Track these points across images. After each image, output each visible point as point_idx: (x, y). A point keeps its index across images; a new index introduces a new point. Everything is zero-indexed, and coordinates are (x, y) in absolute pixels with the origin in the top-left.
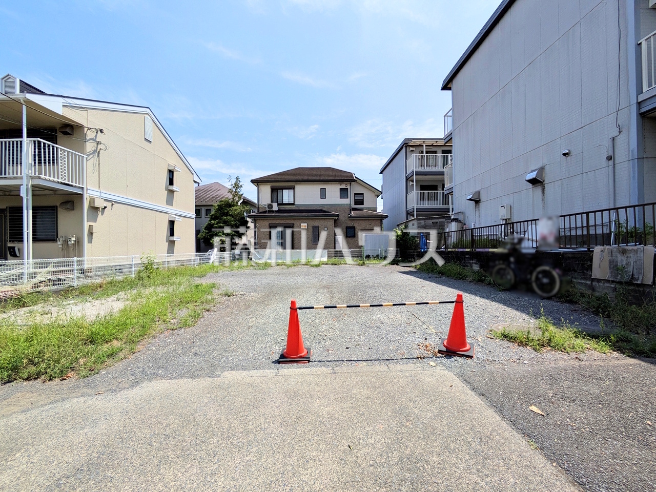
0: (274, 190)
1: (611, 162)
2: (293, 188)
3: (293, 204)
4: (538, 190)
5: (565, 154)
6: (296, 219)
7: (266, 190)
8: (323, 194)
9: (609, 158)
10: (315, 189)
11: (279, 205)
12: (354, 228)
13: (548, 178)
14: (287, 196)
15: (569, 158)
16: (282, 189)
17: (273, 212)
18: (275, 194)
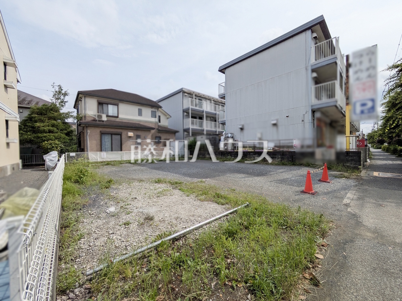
0: (100, 104)
1: (303, 122)
2: (117, 105)
3: (117, 117)
4: (275, 128)
5: (287, 116)
6: (123, 129)
7: (93, 102)
8: (140, 113)
9: (303, 121)
10: (135, 109)
11: (107, 116)
12: (160, 137)
13: (279, 124)
14: (112, 110)
15: (288, 118)
16: (108, 104)
17: (103, 121)
18: (100, 107)
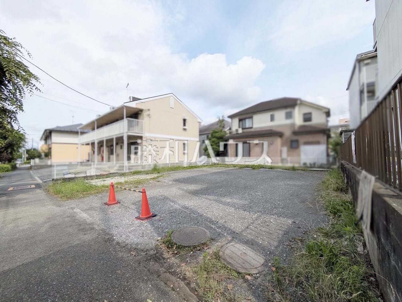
0: (240, 120)
2: (251, 118)
3: (251, 128)
6: (251, 138)
7: (236, 121)
8: (272, 118)
10: (267, 116)
11: (243, 129)
12: (297, 141)
14: (248, 123)
16: (245, 119)
17: (238, 134)
18: (241, 123)
